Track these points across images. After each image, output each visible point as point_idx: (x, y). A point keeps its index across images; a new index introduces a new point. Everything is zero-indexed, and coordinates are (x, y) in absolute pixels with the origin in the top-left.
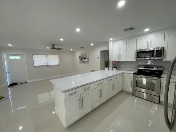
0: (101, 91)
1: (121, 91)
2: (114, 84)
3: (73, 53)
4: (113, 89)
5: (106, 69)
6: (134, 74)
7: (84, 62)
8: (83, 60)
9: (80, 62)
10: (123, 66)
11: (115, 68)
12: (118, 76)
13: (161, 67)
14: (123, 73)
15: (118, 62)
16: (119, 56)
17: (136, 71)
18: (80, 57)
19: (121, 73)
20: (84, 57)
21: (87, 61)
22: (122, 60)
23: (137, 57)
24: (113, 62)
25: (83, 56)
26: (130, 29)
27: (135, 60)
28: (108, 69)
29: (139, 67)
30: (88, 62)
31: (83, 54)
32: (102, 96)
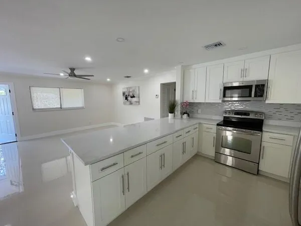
0: (162, 156)
1: (196, 155)
2: (184, 144)
3: (111, 86)
4: (184, 152)
5: (171, 115)
6: (218, 125)
7: (131, 104)
8: (129, 98)
9: (125, 104)
10: (200, 111)
11: (186, 115)
12: (191, 129)
13: (261, 113)
14: (199, 124)
15: (191, 105)
16: (194, 93)
18: (124, 94)
19: (196, 124)
20: (131, 94)
21: (136, 102)
23: (224, 96)
24: (183, 104)
25: (130, 92)
26: (216, 45)
27: (221, 102)
29: (226, 113)
30: (138, 103)
31: (130, 88)
32: (164, 165)
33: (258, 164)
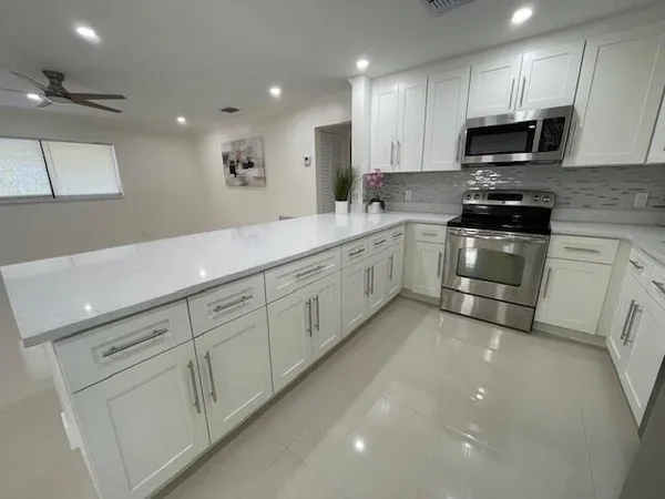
0: (312, 305)
1: (398, 297)
2: (370, 271)
3: (192, 138)
4: (369, 290)
5: (341, 206)
6: (450, 224)
7: (245, 184)
8: (240, 170)
9: (229, 184)
10: (409, 195)
11: (376, 204)
12: (388, 235)
13: (547, 194)
14: (407, 223)
15: (388, 178)
16: (396, 147)
17: (455, 213)
18: (225, 158)
19: (400, 224)
20: (244, 158)
21: (258, 178)
22: (406, 166)
23: (468, 153)
24: (369, 178)
25: (239, 152)
27: (458, 168)
28: (349, 211)
29: (468, 197)
30: (262, 183)
31: (241, 142)
32: (318, 326)
33: (535, 308)
